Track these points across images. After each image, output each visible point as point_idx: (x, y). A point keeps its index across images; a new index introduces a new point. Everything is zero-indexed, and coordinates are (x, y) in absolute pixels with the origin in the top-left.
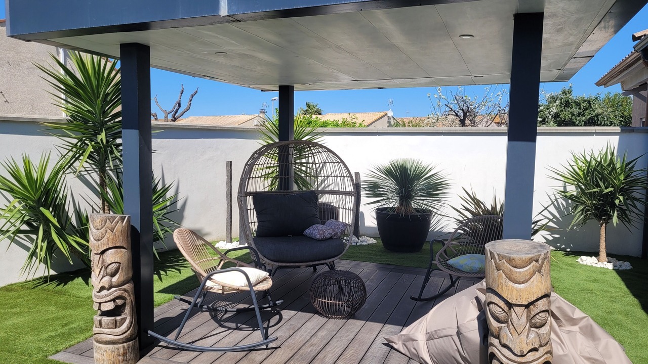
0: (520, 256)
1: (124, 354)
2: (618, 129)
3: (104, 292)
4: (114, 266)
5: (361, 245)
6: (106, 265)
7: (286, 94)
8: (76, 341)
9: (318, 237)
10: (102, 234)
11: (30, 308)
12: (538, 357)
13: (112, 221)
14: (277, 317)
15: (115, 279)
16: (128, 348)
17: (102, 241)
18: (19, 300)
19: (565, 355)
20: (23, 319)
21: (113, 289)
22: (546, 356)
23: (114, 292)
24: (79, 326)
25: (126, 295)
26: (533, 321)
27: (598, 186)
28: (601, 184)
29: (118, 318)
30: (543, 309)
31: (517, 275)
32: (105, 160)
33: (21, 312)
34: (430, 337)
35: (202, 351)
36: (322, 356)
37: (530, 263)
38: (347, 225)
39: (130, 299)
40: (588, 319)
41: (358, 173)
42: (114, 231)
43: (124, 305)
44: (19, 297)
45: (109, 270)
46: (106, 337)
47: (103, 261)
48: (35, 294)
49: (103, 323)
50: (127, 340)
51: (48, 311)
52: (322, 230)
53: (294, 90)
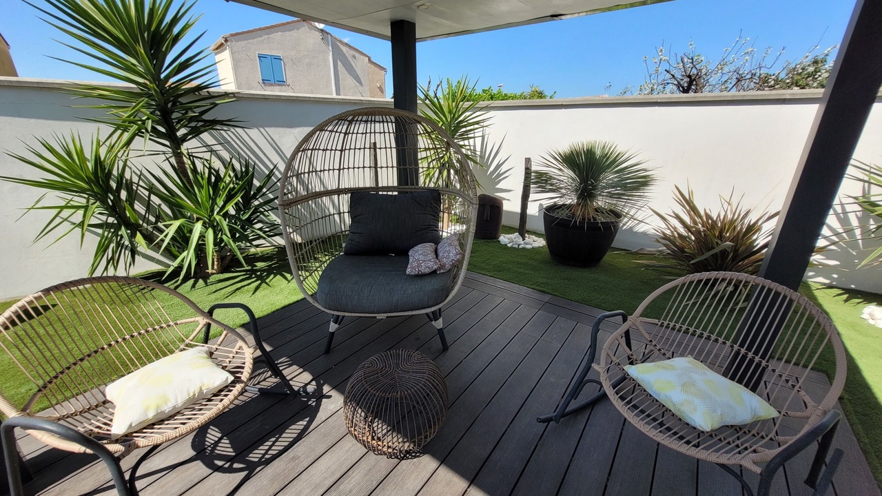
5: (524, 248)
41: (530, 158)
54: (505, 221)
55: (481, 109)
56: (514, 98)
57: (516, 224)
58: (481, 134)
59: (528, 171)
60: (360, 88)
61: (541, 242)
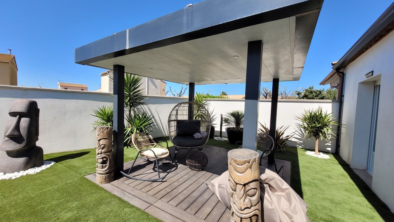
0: (240, 159)
1: (105, 179)
2: (330, 101)
3: (99, 155)
4: (102, 146)
5: (221, 141)
6: (100, 145)
7: (192, 86)
10: (99, 133)
12: (250, 212)
13: (103, 129)
14: (175, 168)
15: (103, 150)
16: (107, 176)
17: (99, 136)
19: (273, 209)
21: (103, 154)
22: (254, 212)
23: (103, 155)
25: (107, 156)
26: (248, 193)
27: (315, 123)
28: (316, 123)
29: (104, 165)
30: (253, 188)
31: (239, 169)
34: (220, 186)
35: (137, 180)
37: (245, 163)
39: (109, 158)
40: (289, 190)
41: (222, 114)
42: (104, 133)
43: (107, 160)
46: (99, 172)
47: (99, 143)
49: (99, 166)
50: (107, 173)
52: (198, 135)
53: (194, 85)
54: (215, 134)
55: (208, 100)
56: (216, 97)
57: (219, 135)
58: (207, 107)
59: (222, 118)
60: (157, 90)
61: (227, 139)
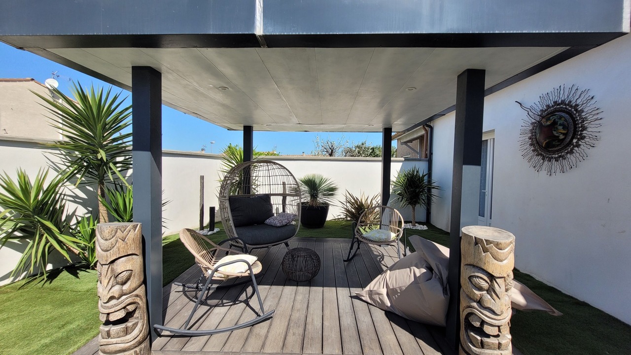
4: (125, 275)
6: (116, 275)
7: (248, 131)
8: (76, 346)
9: (278, 225)
10: (112, 244)
11: (21, 311)
13: (123, 230)
15: (126, 287)
16: (140, 351)
17: (111, 251)
18: (8, 303)
20: (10, 326)
21: (124, 297)
23: (127, 298)
24: (78, 325)
25: (138, 300)
26: (507, 287)
29: (129, 324)
31: (502, 255)
32: (104, 175)
33: (8, 318)
36: (311, 320)
38: (295, 215)
39: (142, 303)
42: (126, 240)
43: (135, 310)
44: (8, 300)
45: (119, 279)
46: (116, 346)
47: (113, 270)
48: (28, 294)
49: (112, 333)
50: (139, 344)
51: (42, 311)
53: (253, 130)
